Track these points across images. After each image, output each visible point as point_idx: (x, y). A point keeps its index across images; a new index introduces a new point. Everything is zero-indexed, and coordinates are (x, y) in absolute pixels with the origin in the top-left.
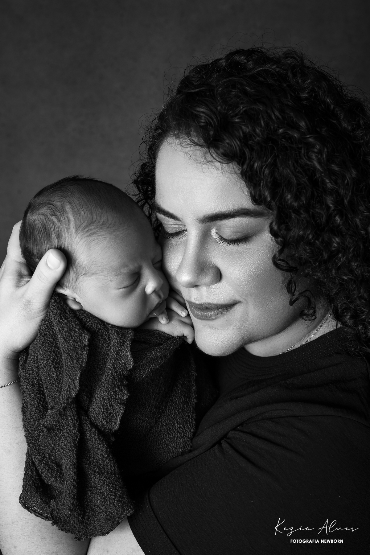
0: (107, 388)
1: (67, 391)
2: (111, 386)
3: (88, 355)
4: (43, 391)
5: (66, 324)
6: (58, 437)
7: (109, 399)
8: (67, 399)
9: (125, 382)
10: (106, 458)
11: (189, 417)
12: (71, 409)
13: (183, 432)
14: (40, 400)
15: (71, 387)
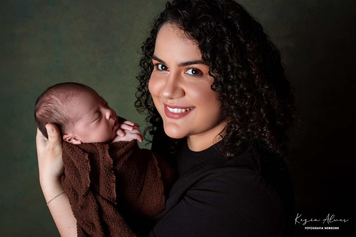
0: (104, 176)
1: (85, 185)
2: (105, 174)
3: (90, 165)
4: (75, 190)
5: (76, 154)
6: (87, 209)
7: (107, 182)
8: (86, 189)
9: (113, 172)
10: (115, 214)
11: (159, 183)
12: (90, 194)
13: (158, 191)
14: (75, 194)
15: (86, 182)
